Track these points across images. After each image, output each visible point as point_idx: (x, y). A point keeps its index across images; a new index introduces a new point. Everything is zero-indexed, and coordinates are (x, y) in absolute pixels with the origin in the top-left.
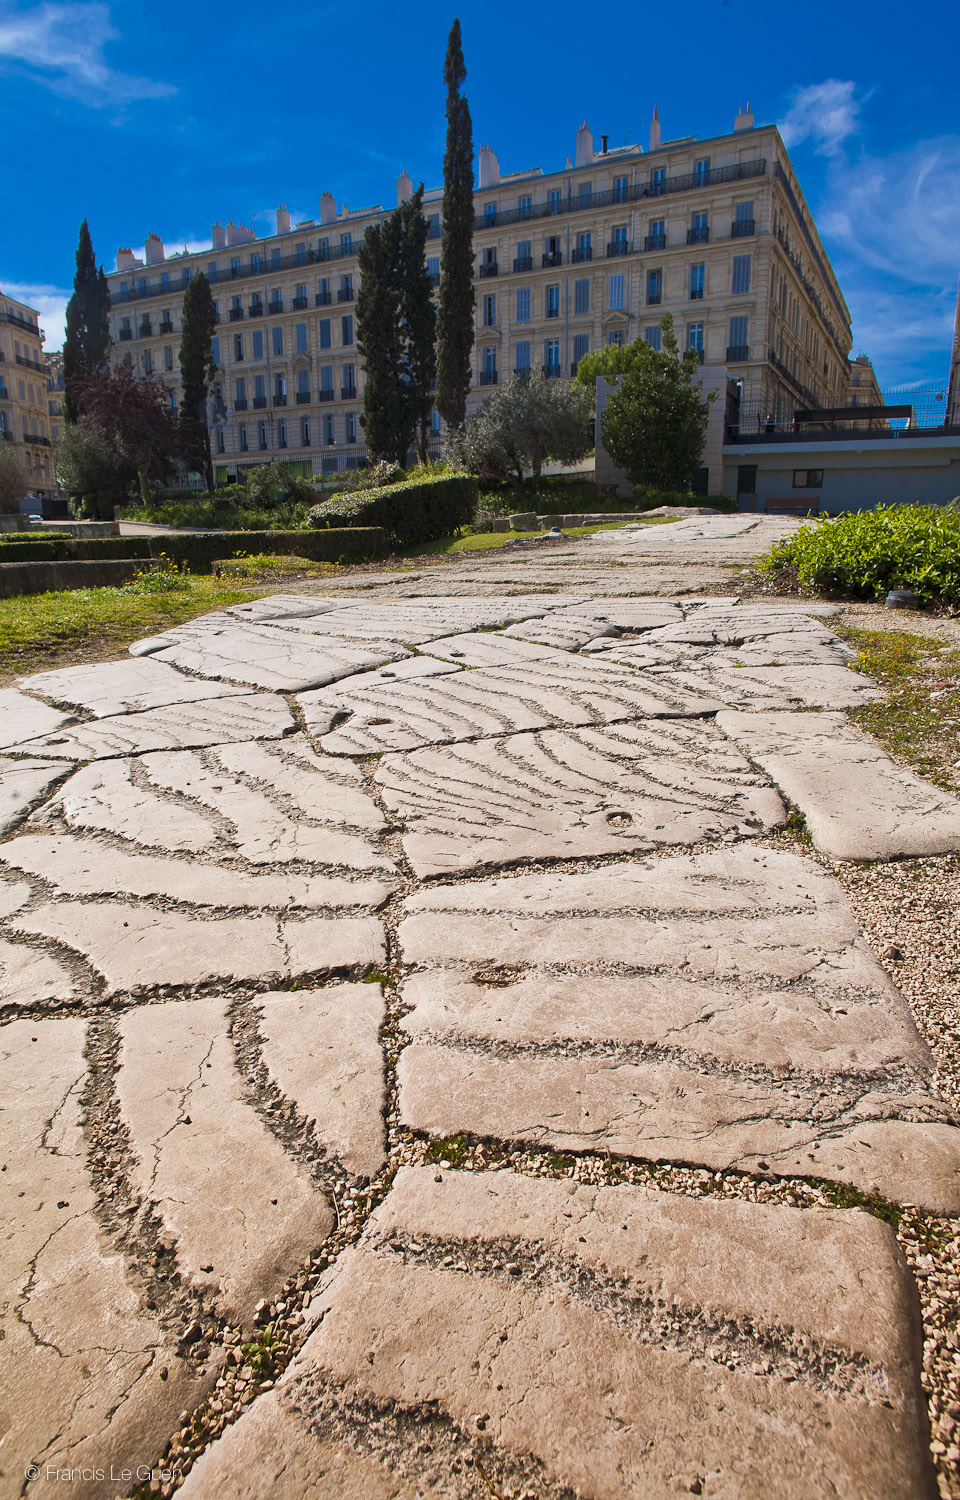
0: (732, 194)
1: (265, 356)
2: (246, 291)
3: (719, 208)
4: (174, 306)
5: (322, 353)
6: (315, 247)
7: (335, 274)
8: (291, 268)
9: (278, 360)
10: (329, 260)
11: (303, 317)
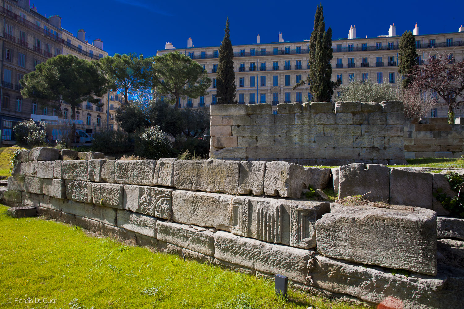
0: (462, 50)
1: (256, 85)
2: (247, 61)
3: (457, 54)
4: (207, 63)
5: (287, 87)
6: (284, 49)
7: (293, 59)
8: (271, 55)
9: (263, 88)
10: (290, 54)
11: (277, 73)
